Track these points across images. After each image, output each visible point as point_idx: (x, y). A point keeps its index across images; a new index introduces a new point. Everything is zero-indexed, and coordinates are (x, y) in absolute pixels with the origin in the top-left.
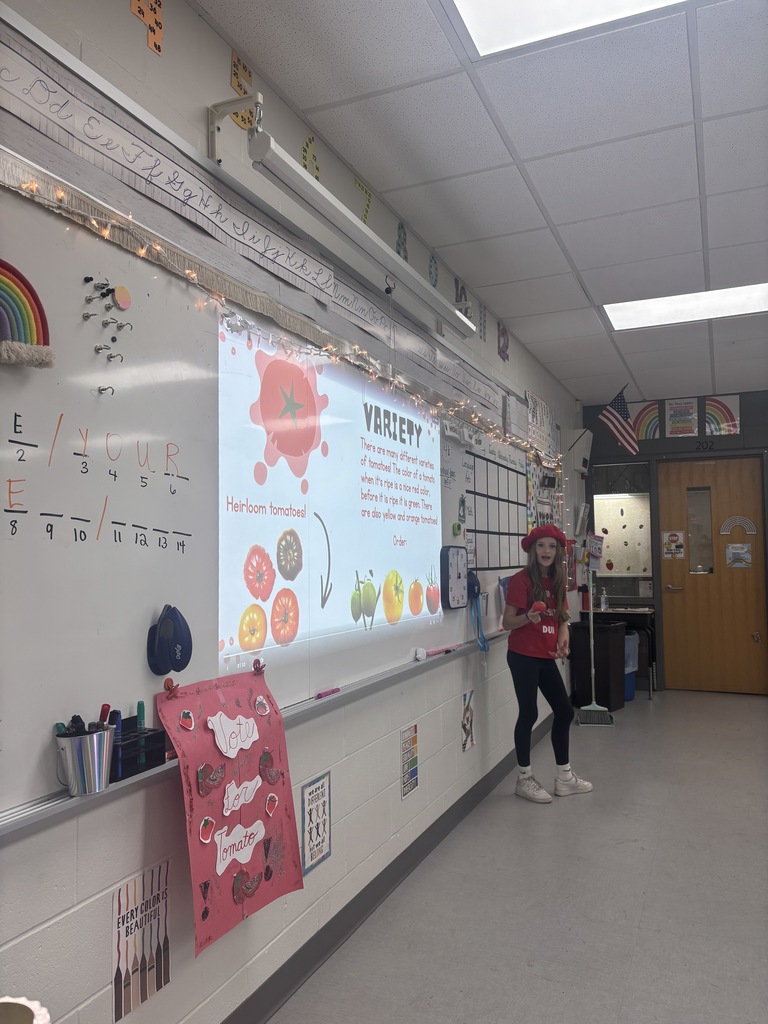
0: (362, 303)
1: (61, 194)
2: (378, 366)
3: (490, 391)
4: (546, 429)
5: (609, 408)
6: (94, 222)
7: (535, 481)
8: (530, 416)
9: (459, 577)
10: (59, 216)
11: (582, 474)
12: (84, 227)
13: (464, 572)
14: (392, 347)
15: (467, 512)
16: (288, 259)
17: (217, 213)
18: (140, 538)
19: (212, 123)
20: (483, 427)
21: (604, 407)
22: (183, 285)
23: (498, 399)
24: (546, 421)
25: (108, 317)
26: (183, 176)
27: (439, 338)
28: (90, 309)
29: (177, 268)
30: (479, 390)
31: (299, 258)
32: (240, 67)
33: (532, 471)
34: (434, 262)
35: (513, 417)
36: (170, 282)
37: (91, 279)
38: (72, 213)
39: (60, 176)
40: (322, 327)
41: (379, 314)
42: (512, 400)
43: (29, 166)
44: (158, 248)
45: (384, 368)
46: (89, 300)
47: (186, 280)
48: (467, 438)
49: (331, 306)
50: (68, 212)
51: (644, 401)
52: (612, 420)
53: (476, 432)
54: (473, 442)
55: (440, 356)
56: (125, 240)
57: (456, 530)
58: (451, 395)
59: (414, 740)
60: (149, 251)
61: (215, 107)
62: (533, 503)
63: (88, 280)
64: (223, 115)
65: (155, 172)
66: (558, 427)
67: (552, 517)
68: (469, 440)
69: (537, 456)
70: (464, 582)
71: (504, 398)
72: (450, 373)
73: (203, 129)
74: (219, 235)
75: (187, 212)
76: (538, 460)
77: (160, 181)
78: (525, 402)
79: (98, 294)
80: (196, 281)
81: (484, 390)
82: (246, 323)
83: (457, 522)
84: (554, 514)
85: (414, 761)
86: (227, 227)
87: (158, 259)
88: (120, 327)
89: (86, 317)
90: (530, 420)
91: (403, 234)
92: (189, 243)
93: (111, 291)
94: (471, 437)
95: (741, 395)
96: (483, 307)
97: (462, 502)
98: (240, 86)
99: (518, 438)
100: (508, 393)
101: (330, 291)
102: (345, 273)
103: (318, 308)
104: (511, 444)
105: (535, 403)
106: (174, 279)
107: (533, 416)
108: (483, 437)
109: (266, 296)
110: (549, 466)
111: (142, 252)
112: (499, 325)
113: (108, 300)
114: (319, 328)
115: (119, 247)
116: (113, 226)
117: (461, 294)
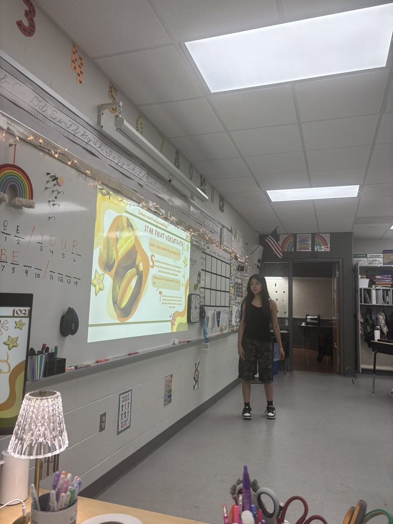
0: (158, 185)
1: (41, 141)
2: (164, 212)
3: (214, 225)
4: (241, 244)
5: (270, 236)
6: (53, 152)
7: (234, 267)
8: (233, 238)
9: (196, 308)
10: (40, 149)
11: (258, 266)
12: (48, 154)
13: (198, 306)
14: (170, 204)
15: (201, 279)
16: (128, 166)
17: (100, 147)
18: (60, 279)
19: (100, 111)
20: (211, 241)
21: (267, 235)
22: (84, 176)
23: (218, 230)
24: (241, 240)
25: (55, 188)
26: (88, 133)
27: (192, 201)
28: (48, 185)
29: (82, 170)
30: (209, 225)
31: (132, 166)
32: (113, 88)
33: (233, 263)
34: (191, 168)
35: (225, 238)
36: (79, 175)
37: (50, 174)
38: (45, 148)
39: (41, 134)
40: (140, 195)
41: (165, 190)
42: (225, 230)
43: (30, 130)
44: (76, 161)
45: (167, 213)
46: (48, 182)
47: (86, 174)
48: (203, 246)
49: (145, 186)
50: (43, 148)
51: (287, 234)
52: (271, 241)
53: (207, 243)
54: (206, 248)
55: (192, 208)
56: (64, 158)
57: (196, 287)
58: (197, 226)
59: (171, 381)
60: (72, 163)
61: (102, 105)
62: (233, 278)
63: (48, 174)
64: (105, 109)
65: (77, 131)
66: (247, 244)
67: (242, 285)
68: (203, 247)
69: (236, 256)
70: (198, 310)
71: (221, 229)
72: (196, 217)
73: (97, 113)
74: (100, 156)
75: (88, 147)
76: (236, 258)
77: (78, 135)
78: (231, 231)
79: (51, 180)
80: (90, 175)
81: (212, 225)
82: (109, 193)
83: (196, 283)
84: (243, 284)
85: (170, 391)
86: (104, 153)
87: (75, 166)
88: (58, 193)
89: (46, 188)
90: (233, 239)
91: (178, 156)
92: (88, 159)
93: (56, 179)
94: (204, 245)
95: (331, 234)
96: (213, 188)
97: (199, 275)
98: (112, 96)
99: (227, 247)
100: (223, 227)
101: (145, 180)
102: (151, 172)
103: (139, 187)
104: (224, 250)
105: (236, 232)
106: (81, 174)
107: (235, 238)
108: (210, 246)
109: (117, 181)
110: (241, 261)
111: (70, 163)
112: (220, 196)
113: (55, 182)
114: (138, 195)
115: (61, 161)
116: (59, 153)
117: (203, 183)
